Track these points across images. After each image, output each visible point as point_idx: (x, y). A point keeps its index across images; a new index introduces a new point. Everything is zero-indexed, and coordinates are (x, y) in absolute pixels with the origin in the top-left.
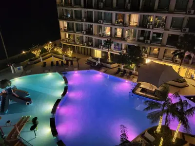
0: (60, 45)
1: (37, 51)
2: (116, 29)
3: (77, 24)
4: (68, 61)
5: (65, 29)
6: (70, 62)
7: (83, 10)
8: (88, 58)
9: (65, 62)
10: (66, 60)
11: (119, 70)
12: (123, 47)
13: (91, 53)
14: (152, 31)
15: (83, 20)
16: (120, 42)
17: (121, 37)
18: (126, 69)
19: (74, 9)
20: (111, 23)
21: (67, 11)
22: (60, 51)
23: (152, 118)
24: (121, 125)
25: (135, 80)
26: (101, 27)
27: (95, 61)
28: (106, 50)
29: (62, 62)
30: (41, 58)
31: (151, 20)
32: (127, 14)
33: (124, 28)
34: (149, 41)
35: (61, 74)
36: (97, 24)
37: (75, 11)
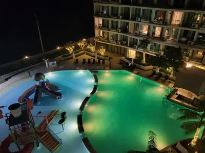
0: (93, 43)
1: (71, 47)
2: (154, 28)
3: (112, 21)
4: (99, 59)
5: (99, 27)
6: (101, 61)
7: (120, 6)
8: (121, 58)
9: (97, 60)
10: (97, 58)
11: (154, 73)
12: (161, 48)
13: (124, 53)
14: (197, 31)
15: (119, 17)
16: (158, 43)
17: (159, 36)
18: (162, 73)
19: (110, 5)
20: (150, 20)
21: (103, 7)
22: (93, 49)
23: (186, 129)
24: (150, 132)
25: (171, 85)
26: (138, 25)
27: (128, 61)
28: (141, 50)
29: (94, 60)
30: (74, 55)
31: (198, 19)
32: (169, 11)
33: (163, 26)
34: (193, 43)
35: (92, 72)
36: (134, 22)
37: (112, 7)
